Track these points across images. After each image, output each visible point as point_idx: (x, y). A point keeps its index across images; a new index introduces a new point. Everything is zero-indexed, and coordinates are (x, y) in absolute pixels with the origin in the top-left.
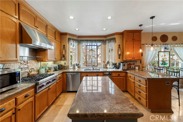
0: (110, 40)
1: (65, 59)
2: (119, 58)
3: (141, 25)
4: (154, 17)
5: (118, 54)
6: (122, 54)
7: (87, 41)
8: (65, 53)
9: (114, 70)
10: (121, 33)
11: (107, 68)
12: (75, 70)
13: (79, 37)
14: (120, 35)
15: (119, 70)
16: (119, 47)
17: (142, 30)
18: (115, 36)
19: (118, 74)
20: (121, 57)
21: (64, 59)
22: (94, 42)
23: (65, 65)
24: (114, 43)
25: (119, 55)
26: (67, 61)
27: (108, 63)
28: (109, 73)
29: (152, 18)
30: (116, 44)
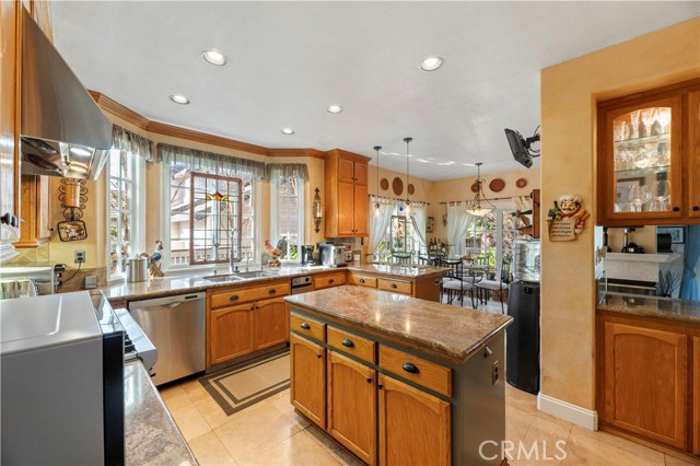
0: (289, 169)
1: (82, 234)
2: (317, 231)
3: (377, 148)
4: (411, 139)
5: (315, 217)
6: (323, 220)
7: (198, 153)
8: (83, 200)
9: (309, 268)
10: (323, 153)
11: (279, 265)
12: (142, 288)
13: (152, 127)
14: (318, 160)
15: (325, 267)
16: (317, 197)
17: (370, 159)
18: (307, 160)
19: (329, 278)
20: (321, 227)
21: (73, 233)
22: (230, 165)
23: (84, 266)
24: (301, 181)
25: (318, 222)
26: (95, 242)
27: (282, 245)
28: (307, 280)
29: (408, 140)
30: (308, 184)
